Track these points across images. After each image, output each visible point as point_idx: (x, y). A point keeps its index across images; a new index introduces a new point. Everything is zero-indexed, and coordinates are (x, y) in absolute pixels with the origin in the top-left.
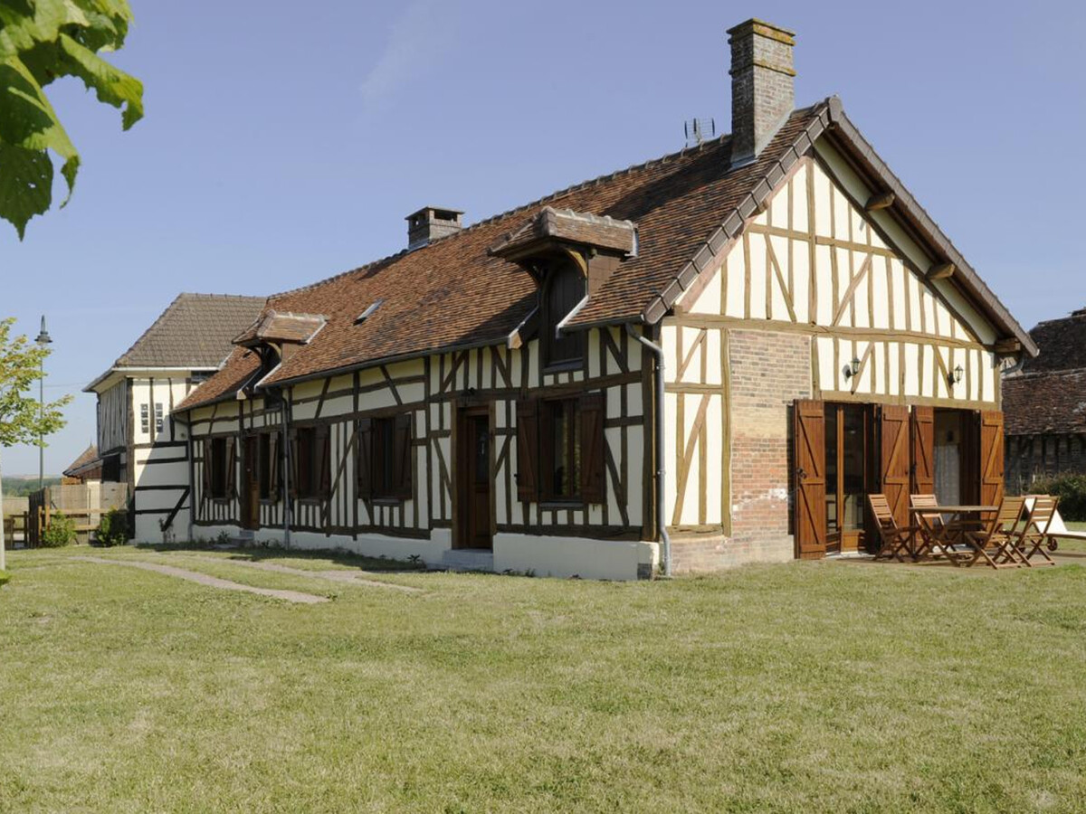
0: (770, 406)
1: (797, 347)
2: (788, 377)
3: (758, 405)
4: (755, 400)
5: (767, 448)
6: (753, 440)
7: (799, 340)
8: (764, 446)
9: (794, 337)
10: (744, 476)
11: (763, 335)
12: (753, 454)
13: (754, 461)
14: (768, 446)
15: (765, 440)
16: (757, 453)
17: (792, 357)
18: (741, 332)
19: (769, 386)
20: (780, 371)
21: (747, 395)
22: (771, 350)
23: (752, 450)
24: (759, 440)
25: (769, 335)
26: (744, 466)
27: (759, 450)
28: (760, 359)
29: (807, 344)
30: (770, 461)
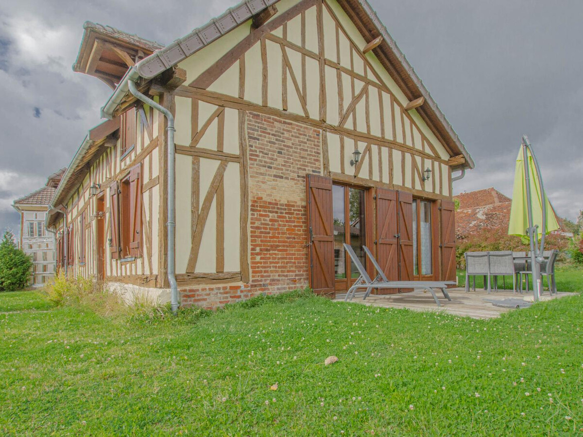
0: (287, 178)
1: (310, 136)
2: (303, 158)
3: (275, 176)
4: (274, 172)
5: (284, 212)
6: (270, 203)
7: (311, 132)
8: (281, 209)
9: (307, 128)
10: (261, 233)
11: (280, 122)
12: (271, 215)
13: (271, 220)
14: (285, 209)
15: (281, 205)
16: (274, 214)
17: (305, 143)
18: (258, 116)
19: (285, 162)
20: (296, 152)
21: (265, 166)
22: (286, 135)
23: (270, 212)
24: (277, 204)
25: (285, 123)
26: (262, 224)
27: (277, 212)
28: (277, 140)
29: (318, 135)
30: (287, 221)
